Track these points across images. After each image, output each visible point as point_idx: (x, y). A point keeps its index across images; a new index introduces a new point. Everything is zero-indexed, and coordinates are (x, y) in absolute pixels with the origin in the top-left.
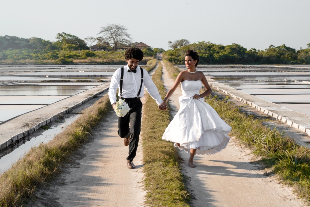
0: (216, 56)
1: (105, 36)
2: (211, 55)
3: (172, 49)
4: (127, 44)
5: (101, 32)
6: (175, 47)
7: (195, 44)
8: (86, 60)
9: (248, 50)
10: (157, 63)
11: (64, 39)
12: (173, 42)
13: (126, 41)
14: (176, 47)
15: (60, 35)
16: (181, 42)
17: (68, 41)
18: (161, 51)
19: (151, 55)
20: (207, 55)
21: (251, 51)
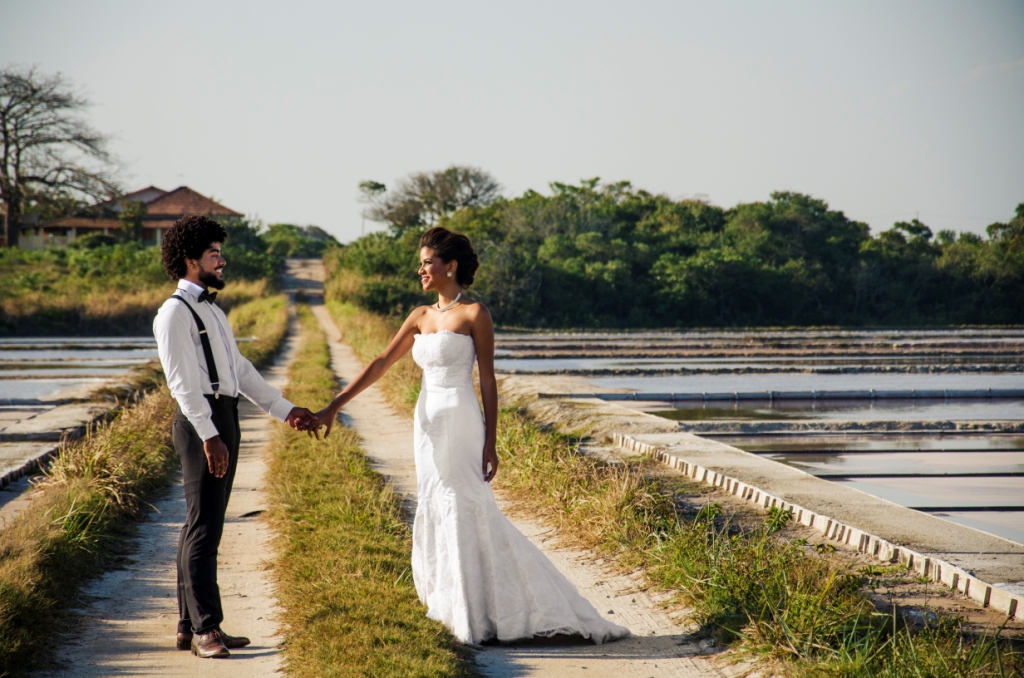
0: (672, 273)
2: (639, 269)
3: (384, 227)
4: (91, 200)
6: (405, 216)
7: (532, 200)
9: (875, 233)
10: (290, 320)
12: (393, 187)
13: (82, 178)
14: (414, 221)
16: (444, 187)
18: (316, 244)
19: (251, 273)
20: (612, 265)
21: (893, 237)
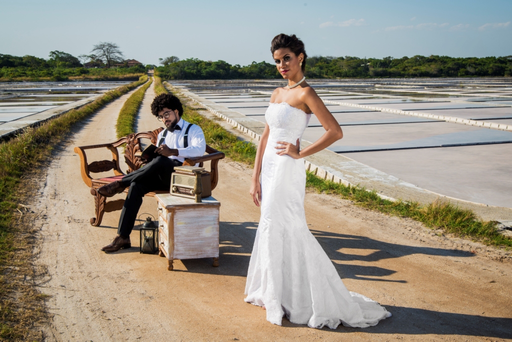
0: (204, 72)
1: (98, 53)
2: (199, 71)
3: (163, 66)
4: (120, 61)
5: (94, 50)
6: (166, 63)
7: (184, 61)
8: (81, 77)
9: (233, 66)
10: (148, 79)
11: (57, 57)
12: (164, 59)
13: (119, 58)
14: (167, 64)
15: (53, 53)
16: (171, 59)
17: (62, 59)
18: (152, 67)
19: (142, 72)
20: (195, 71)
21: (235, 67)
